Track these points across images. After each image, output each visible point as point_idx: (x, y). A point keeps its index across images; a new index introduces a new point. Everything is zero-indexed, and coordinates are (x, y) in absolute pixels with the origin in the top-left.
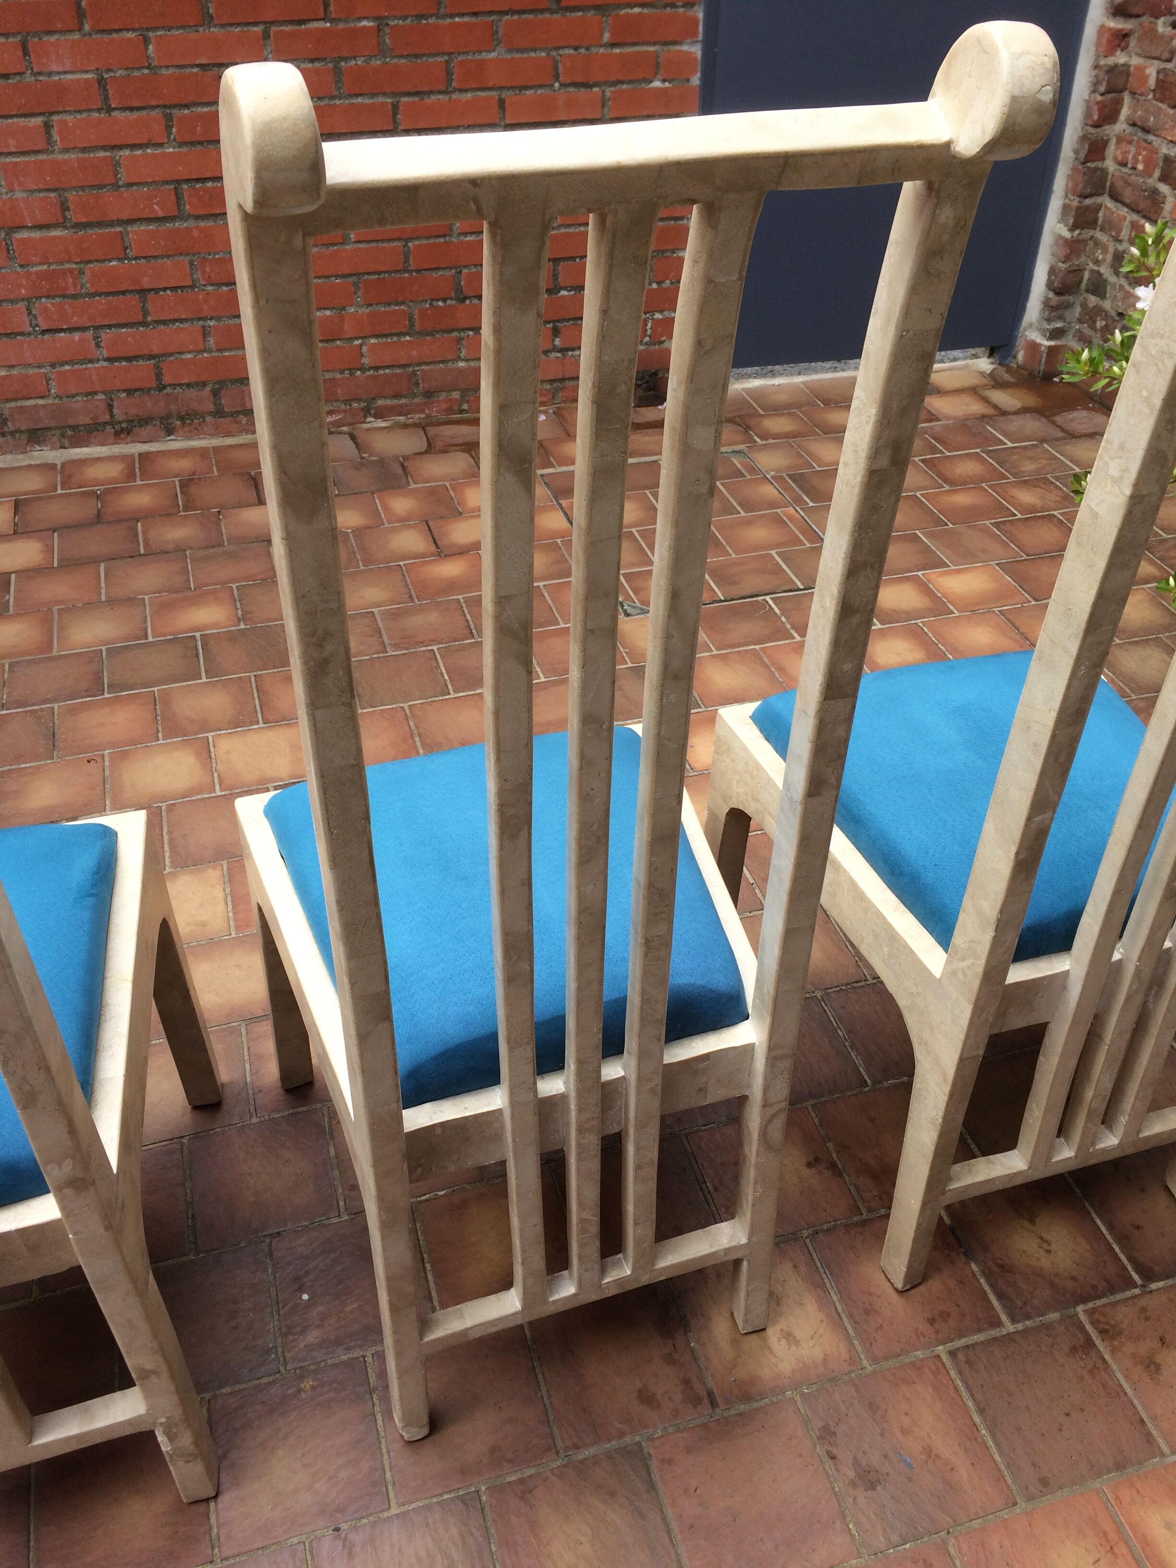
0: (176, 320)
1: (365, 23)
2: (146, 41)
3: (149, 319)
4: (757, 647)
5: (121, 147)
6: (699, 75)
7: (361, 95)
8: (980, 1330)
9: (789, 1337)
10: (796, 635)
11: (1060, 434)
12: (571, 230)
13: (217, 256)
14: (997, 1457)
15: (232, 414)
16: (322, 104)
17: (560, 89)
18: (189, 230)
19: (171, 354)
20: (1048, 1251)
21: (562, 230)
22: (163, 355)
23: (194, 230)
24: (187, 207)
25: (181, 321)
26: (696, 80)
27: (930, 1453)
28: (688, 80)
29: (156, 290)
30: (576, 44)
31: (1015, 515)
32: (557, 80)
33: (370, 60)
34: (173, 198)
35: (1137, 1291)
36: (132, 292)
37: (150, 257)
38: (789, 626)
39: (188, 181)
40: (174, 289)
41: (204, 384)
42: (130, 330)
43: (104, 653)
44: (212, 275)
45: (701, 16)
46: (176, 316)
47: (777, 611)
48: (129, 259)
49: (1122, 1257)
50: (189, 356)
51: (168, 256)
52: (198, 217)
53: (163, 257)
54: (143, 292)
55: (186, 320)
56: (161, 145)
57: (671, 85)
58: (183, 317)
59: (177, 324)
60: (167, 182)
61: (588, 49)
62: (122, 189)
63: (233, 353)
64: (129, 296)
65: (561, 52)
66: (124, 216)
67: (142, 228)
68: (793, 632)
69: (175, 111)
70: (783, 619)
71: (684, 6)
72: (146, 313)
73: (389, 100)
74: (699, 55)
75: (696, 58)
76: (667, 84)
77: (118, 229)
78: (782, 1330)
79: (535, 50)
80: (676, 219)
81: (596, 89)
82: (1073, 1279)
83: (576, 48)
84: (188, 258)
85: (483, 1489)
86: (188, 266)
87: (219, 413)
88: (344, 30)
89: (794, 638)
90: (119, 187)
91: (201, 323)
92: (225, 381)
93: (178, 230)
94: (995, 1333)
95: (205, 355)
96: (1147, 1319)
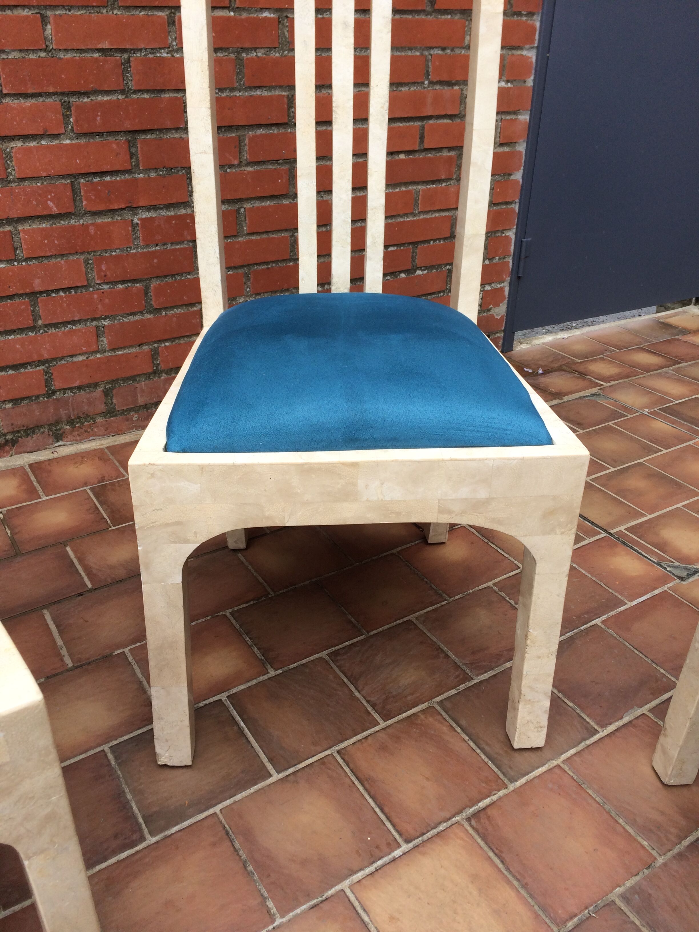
0: (69, 323)
1: (266, 14)
2: (44, 20)
3: (40, 322)
5: (12, 138)
6: (532, 78)
7: (259, 87)
12: (428, 216)
13: (114, 254)
15: (123, 412)
16: (223, 95)
17: (428, 87)
18: (85, 227)
19: (62, 358)
21: (422, 217)
22: (55, 359)
23: (91, 227)
24: (84, 203)
25: (74, 322)
26: (530, 82)
28: (525, 82)
29: (48, 292)
30: (443, 46)
32: (428, 79)
33: (270, 51)
34: (69, 193)
36: (21, 295)
37: (42, 257)
39: (85, 175)
40: (66, 290)
41: (96, 385)
42: (18, 336)
43: (110, 756)
44: (108, 273)
45: (538, 24)
46: (69, 318)
48: (19, 261)
50: (81, 358)
51: (63, 255)
52: (95, 214)
53: (56, 256)
54: (34, 295)
55: (79, 321)
56: (57, 136)
57: (512, 86)
58: (76, 319)
59: (69, 326)
60: (63, 177)
61: (452, 50)
62: (13, 185)
63: (127, 351)
64: (17, 300)
65: (432, 52)
66: (14, 214)
67: (35, 226)
69: (73, 100)
71: (526, 15)
72: (36, 317)
73: (284, 93)
74: (534, 59)
75: (532, 62)
76: (509, 85)
77: (8, 228)
79: (411, 49)
80: (507, 203)
81: (456, 88)
83: (444, 49)
84: (83, 257)
86: (83, 266)
87: (110, 412)
88: (247, 19)
90: (10, 182)
91: (95, 323)
92: (117, 380)
93: (73, 227)
95: (98, 355)
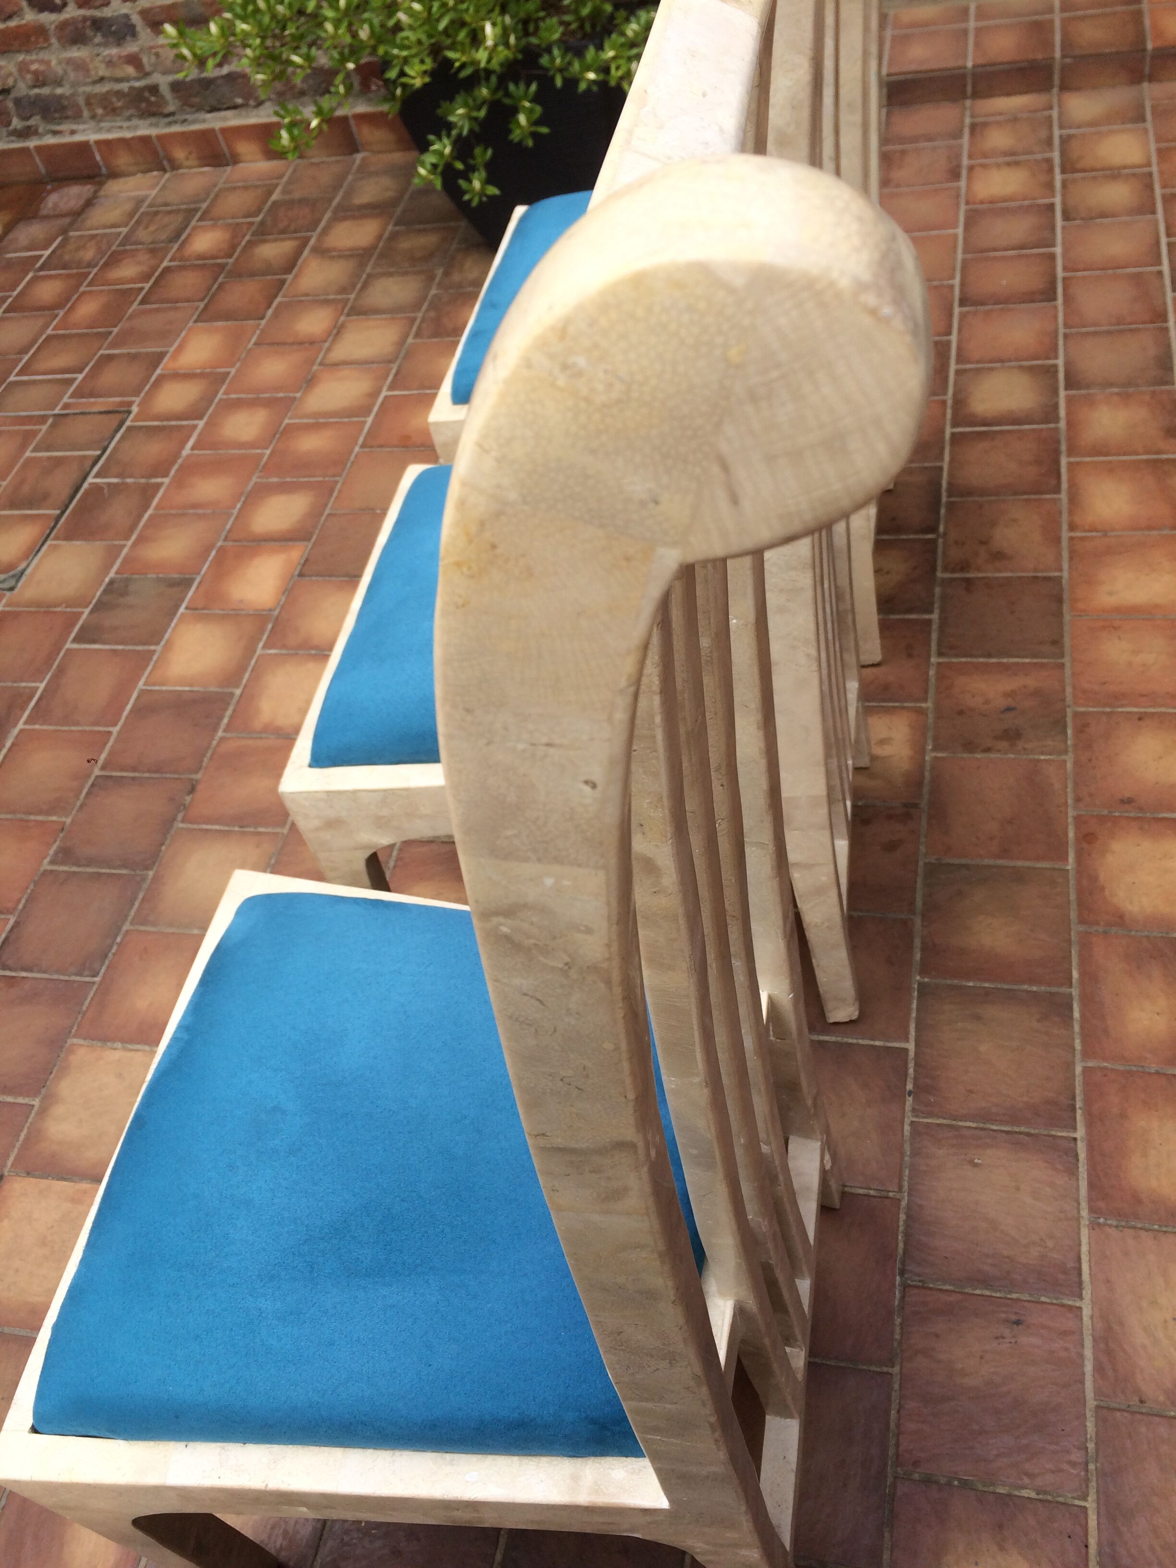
4: (150, 512)
8: (929, 633)
9: (882, 742)
10: (159, 480)
11: (67, 220)
14: (1027, 660)
20: (888, 573)
27: (1007, 695)
31: (142, 289)
35: (940, 541)
38: (143, 481)
47: (115, 480)
49: (912, 537)
68: (154, 480)
70: (129, 480)
78: (876, 744)
82: (915, 568)
85: (918, 978)
89: (162, 484)
94: (935, 626)
96: (963, 543)
